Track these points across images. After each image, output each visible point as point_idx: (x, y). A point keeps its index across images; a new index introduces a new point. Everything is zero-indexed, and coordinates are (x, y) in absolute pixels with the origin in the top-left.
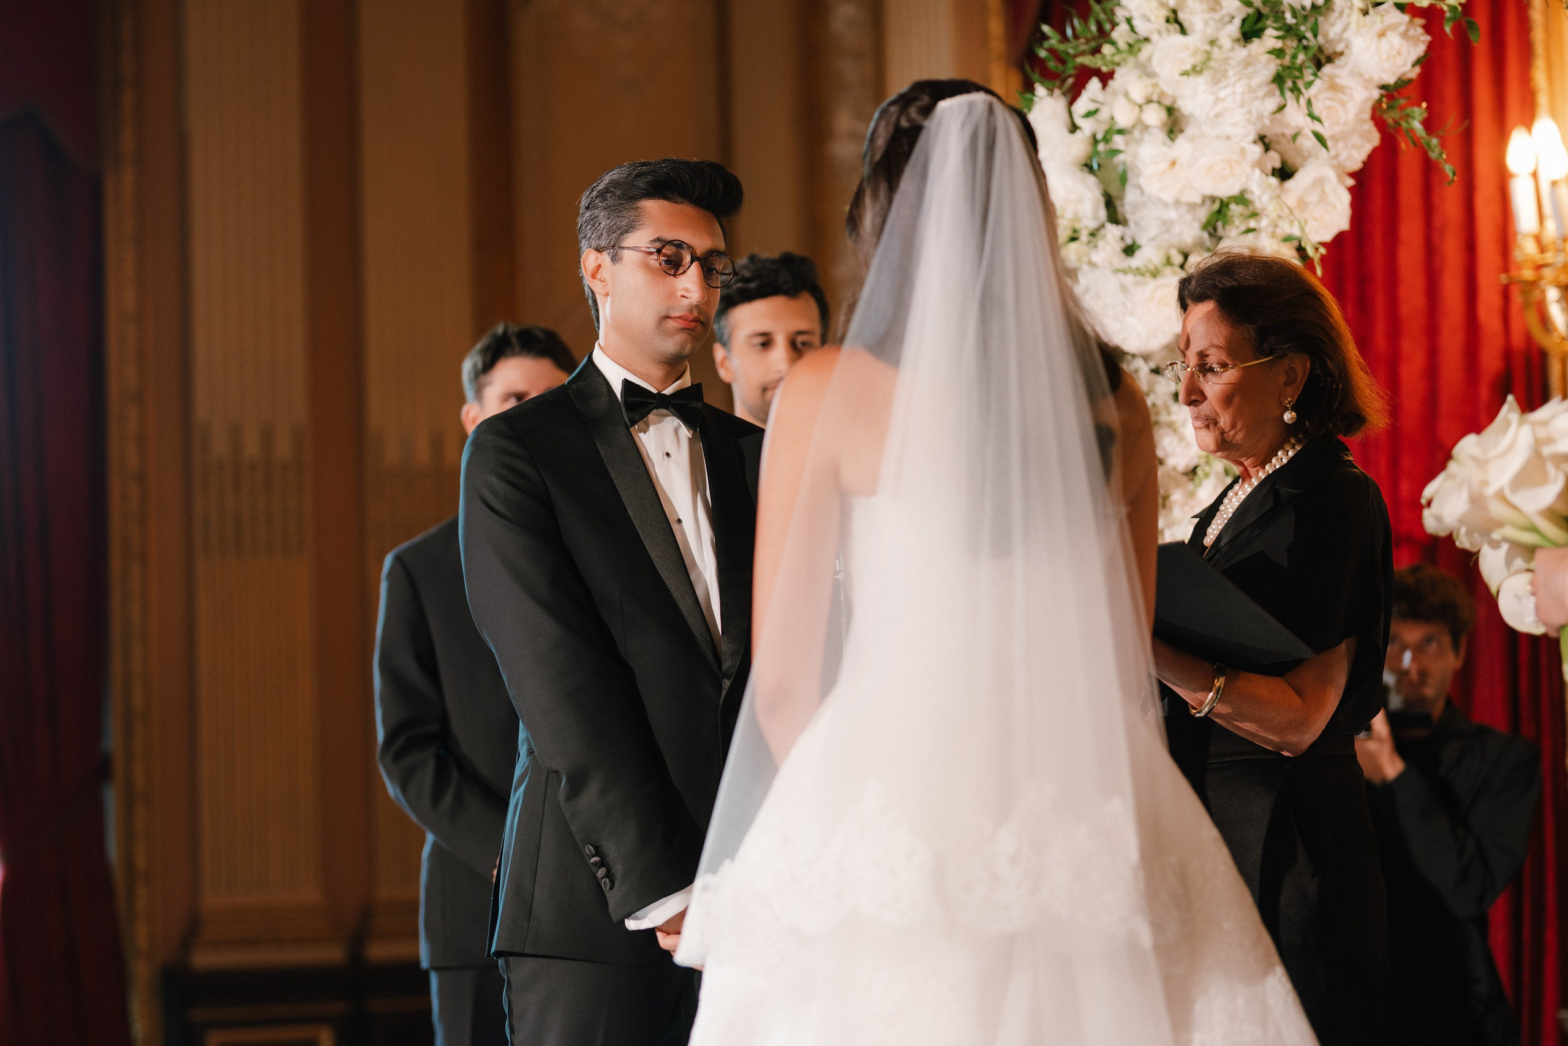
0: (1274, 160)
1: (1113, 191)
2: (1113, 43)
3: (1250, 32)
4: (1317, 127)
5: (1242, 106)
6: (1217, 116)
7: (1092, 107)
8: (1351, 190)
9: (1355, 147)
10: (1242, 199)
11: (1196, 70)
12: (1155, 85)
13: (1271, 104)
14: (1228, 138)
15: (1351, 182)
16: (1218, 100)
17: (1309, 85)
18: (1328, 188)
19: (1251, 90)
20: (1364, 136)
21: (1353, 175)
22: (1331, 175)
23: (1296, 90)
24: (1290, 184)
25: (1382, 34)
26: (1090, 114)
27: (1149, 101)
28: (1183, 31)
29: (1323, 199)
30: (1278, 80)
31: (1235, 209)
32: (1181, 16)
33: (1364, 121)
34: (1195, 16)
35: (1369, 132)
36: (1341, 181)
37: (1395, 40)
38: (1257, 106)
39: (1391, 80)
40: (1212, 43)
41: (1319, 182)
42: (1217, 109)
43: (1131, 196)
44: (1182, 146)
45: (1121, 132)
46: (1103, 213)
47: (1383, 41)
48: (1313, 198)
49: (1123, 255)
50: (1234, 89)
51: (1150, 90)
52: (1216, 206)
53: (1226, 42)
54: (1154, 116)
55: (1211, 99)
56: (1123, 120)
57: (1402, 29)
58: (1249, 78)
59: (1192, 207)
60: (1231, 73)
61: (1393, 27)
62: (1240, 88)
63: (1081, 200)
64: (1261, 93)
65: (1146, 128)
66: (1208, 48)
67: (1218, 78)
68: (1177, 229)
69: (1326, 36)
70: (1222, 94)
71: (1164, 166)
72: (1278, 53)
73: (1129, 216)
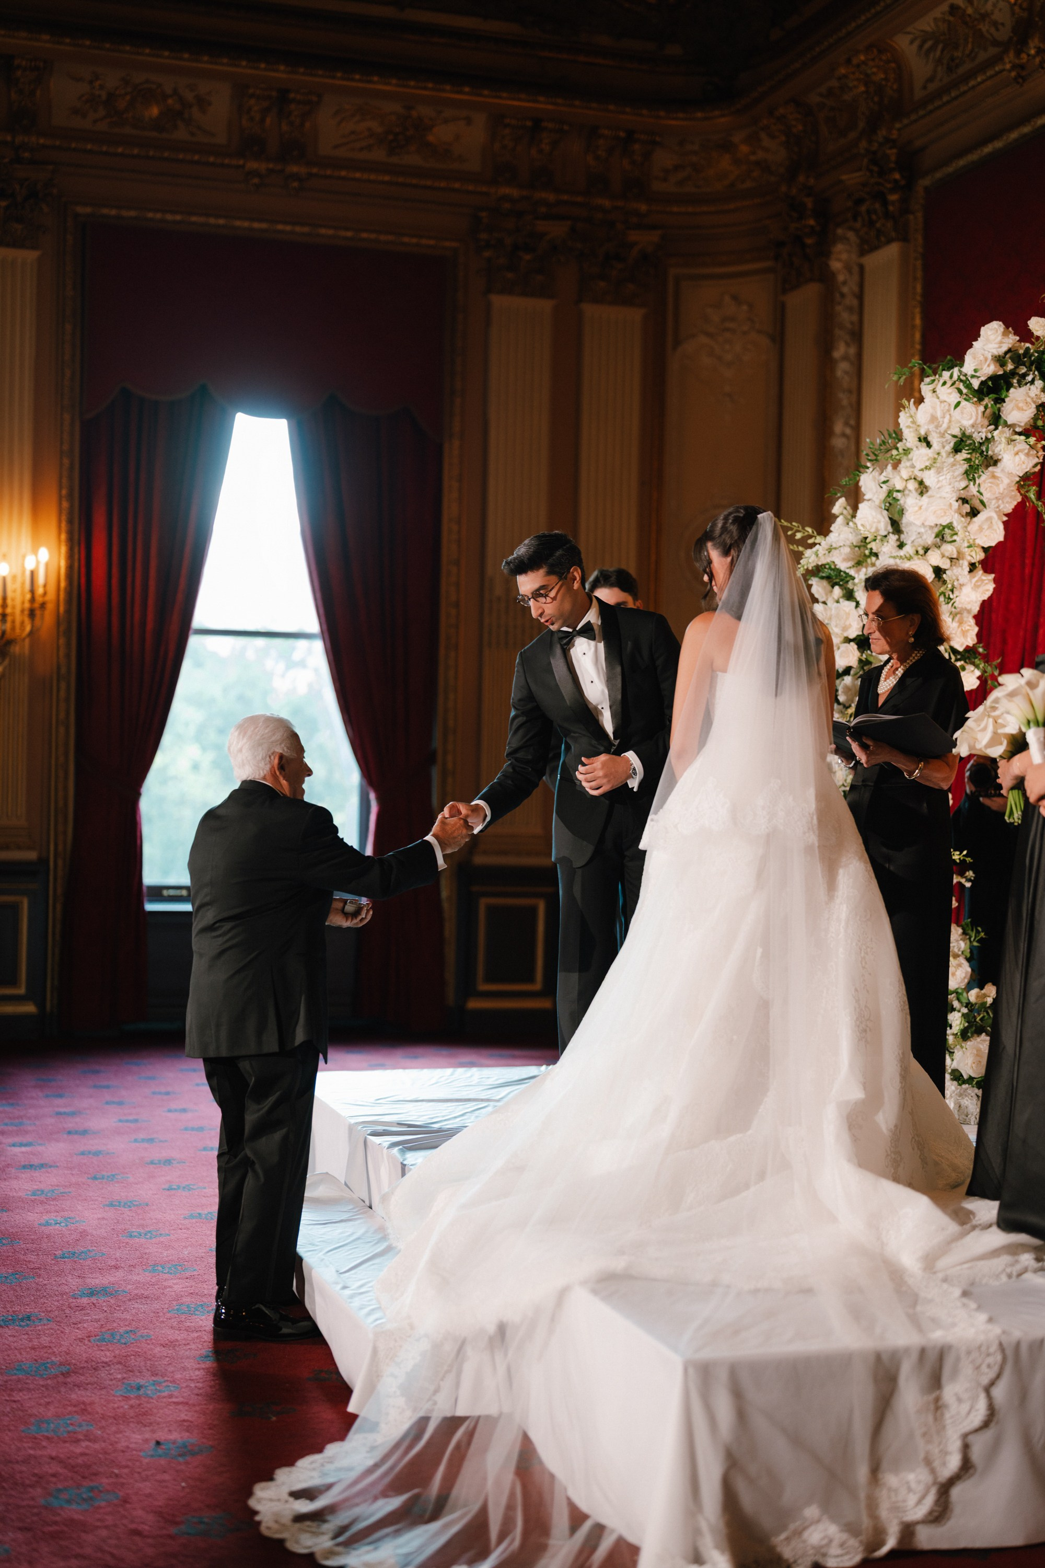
0: (967, 508)
1: (896, 517)
2: (897, 449)
3: (957, 450)
4: (981, 498)
5: (950, 484)
6: (939, 488)
7: (886, 479)
8: (1004, 523)
9: (1007, 502)
10: (950, 526)
11: (927, 468)
12: (913, 472)
13: (963, 484)
14: (945, 498)
15: (1005, 519)
16: (938, 481)
17: (979, 477)
18: (994, 522)
19: (954, 478)
20: (1012, 497)
21: (1006, 515)
22: (994, 514)
23: (974, 479)
24: (975, 519)
25: (1017, 454)
26: (884, 482)
27: (911, 479)
28: (929, 445)
29: (990, 527)
30: (966, 473)
31: (947, 531)
32: (929, 439)
33: (1013, 491)
34: (935, 440)
35: (1015, 496)
36: (999, 518)
37: (1022, 456)
38: (957, 484)
39: (1021, 474)
40: (938, 454)
41: (989, 519)
42: (938, 486)
43: (904, 521)
44: (925, 499)
45: (898, 491)
46: (890, 529)
47: (1017, 457)
48: (985, 527)
49: (898, 548)
50: (945, 478)
51: (911, 473)
52: (941, 528)
53: (944, 454)
54: (912, 485)
55: (936, 480)
56: (899, 486)
57: (1026, 451)
58: (954, 472)
59: (931, 527)
60: (945, 469)
61: (1021, 450)
62: (949, 476)
63: (879, 522)
64: (958, 479)
65: (910, 491)
66: (936, 456)
67: (939, 471)
68: (925, 537)
69: (993, 451)
70: (941, 478)
71: (916, 508)
72: (968, 460)
73: (903, 529)
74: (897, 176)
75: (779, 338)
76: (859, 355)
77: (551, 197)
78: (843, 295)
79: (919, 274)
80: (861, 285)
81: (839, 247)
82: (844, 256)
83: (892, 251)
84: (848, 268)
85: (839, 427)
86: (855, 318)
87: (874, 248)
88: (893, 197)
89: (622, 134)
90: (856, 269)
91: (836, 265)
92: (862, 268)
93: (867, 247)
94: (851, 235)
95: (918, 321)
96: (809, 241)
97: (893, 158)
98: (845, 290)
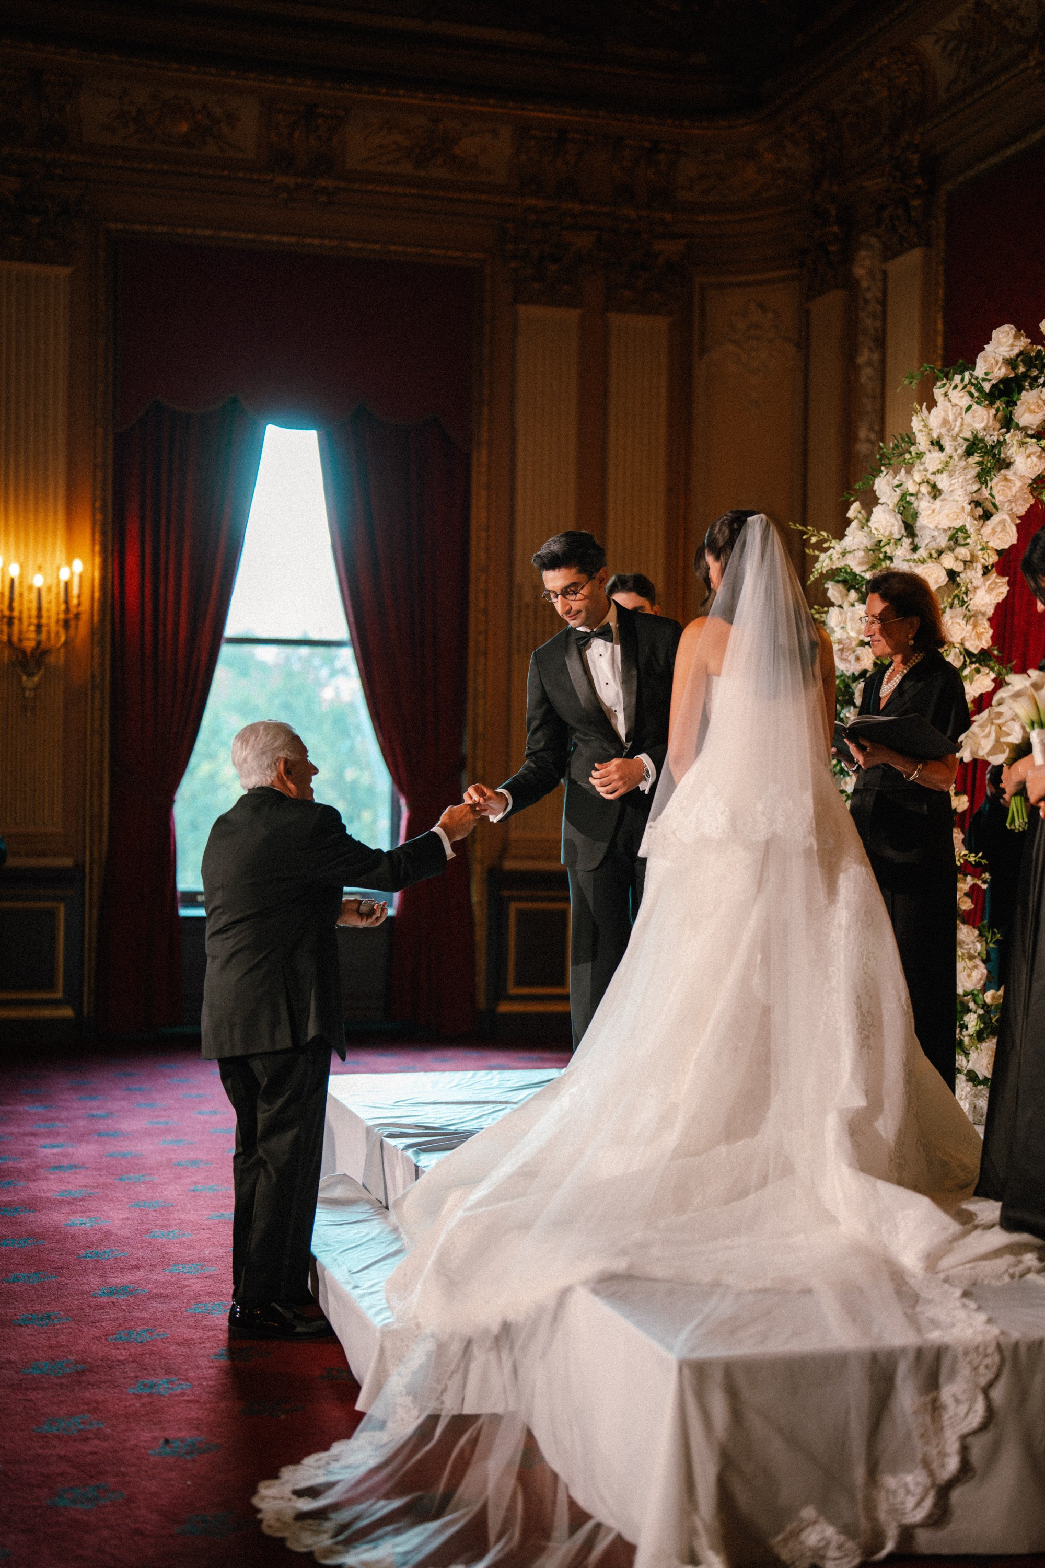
0: (979, 511)
1: (910, 521)
2: (910, 453)
3: (969, 453)
4: (993, 500)
5: (962, 487)
6: (952, 491)
7: (899, 483)
8: (1017, 526)
9: (1020, 505)
10: (963, 529)
11: (939, 472)
12: (925, 475)
13: (975, 487)
14: (957, 501)
15: (1018, 521)
16: (951, 485)
17: (991, 480)
18: (1007, 524)
19: (966, 481)
20: (1025, 500)
21: (1019, 518)
22: (1007, 517)
23: (986, 482)
24: (988, 522)
25: (1029, 456)
26: (898, 486)
27: (924, 482)
28: (942, 449)
29: (1004, 529)
30: (978, 476)
31: (960, 534)
32: (942, 442)
33: (1026, 493)
34: (947, 443)
35: (1028, 498)
36: (1012, 521)
37: (1034, 459)
38: (969, 487)
39: (1033, 477)
40: (951, 457)
41: (1003, 522)
42: (951, 489)
43: (918, 524)
44: (938, 502)
45: (912, 495)
46: (903, 531)
47: (1029, 459)
48: (999, 530)
49: (912, 552)
50: (957, 481)
51: (924, 477)
52: (954, 531)
53: (956, 458)
54: (925, 489)
55: (949, 483)
56: (912, 489)
57: (1038, 454)
58: (966, 475)
59: (945, 530)
60: (957, 472)
61: (1034, 453)
62: (961, 479)
63: (893, 525)
64: (971, 482)
65: (923, 494)
66: (948, 460)
67: (951, 475)
68: (938, 540)
69: (1006, 454)
70: (953, 482)
71: (930, 512)
72: (980, 463)
73: (918, 533)
74: (919, 181)
75: (803, 343)
76: (883, 361)
77: (577, 207)
78: (866, 301)
79: (941, 279)
80: (884, 292)
81: (863, 253)
82: (868, 263)
83: (913, 258)
84: (871, 274)
85: (863, 433)
86: (878, 324)
87: (895, 255)
88: (915, 203)
89: (647, 144)
90: (879, 276)
91: (859, 271)
92: (885, 273)
93: (890, 253)
94: (874, 241)
95: (940, 326)
96: (833, 248)
97: (916, 164)
98: (869, 296)
